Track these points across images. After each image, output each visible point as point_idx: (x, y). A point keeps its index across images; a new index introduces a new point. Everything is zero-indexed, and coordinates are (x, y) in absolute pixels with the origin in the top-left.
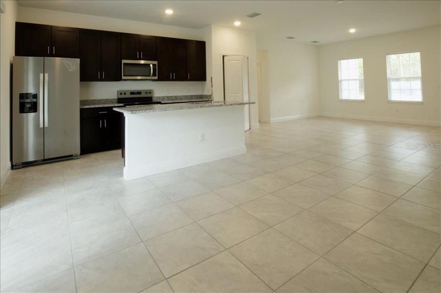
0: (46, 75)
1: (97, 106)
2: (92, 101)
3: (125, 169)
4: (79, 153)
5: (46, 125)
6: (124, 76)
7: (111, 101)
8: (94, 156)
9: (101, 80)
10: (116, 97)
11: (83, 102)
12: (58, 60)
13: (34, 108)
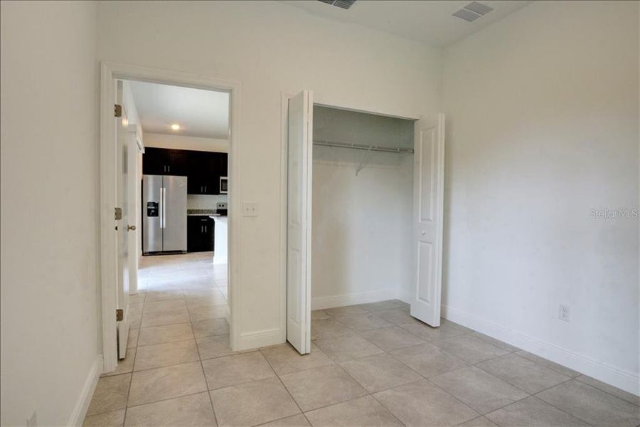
0: (164, 189)
1: (200, 215)
2: (196, 210)
3: (215, 258)
4: (186, 249)
5: (164, 227)
6: (222, 190)
7: (211, 212)
8: (196, 254)
9: (203, 193)
10: (216, 209)
11: (189, 211)
12: (171, 177)
13: (156, 214)
